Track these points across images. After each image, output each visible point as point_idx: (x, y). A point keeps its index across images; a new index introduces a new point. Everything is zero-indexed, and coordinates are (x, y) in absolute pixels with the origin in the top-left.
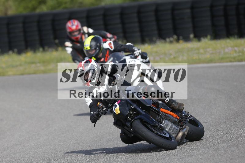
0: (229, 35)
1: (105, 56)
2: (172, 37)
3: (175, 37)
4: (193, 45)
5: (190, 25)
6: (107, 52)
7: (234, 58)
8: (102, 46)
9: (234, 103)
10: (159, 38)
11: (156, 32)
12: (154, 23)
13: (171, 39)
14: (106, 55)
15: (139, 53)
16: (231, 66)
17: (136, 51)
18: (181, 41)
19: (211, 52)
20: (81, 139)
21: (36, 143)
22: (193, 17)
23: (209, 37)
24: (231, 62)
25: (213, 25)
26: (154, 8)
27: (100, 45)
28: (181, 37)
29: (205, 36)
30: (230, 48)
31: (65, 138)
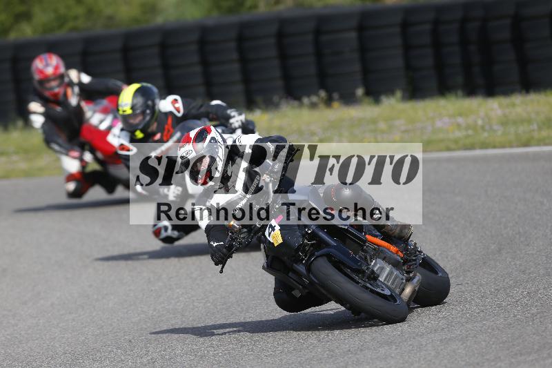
0: (444, 89)
1: (164, 129)
2: (317, 94)
3: (323, 94)
4: (364, 111)
5: (357, 67)
6: (167, 119)
7: (456, 141)
8: (156, 107)
9: (457, 243)
10: (287, 98)
11: (280, 83)
12: (276, 63)
13: (314, 99)
14: (166, 127)
15: (241, 121)
16: (449, 160)
17: (234, 117)
18: (336, 104)
19: (403, 128)
20: (111, 325)
21: (8, 335)
22: (363, 49)
23: (399, 94)
24: (448, 149)
25: (408, 67)
26: (273, 29)
27: (154, 105)
28: (336, 95)
29: (390, 92)
30: (446, 119)
31: (74, 323)
